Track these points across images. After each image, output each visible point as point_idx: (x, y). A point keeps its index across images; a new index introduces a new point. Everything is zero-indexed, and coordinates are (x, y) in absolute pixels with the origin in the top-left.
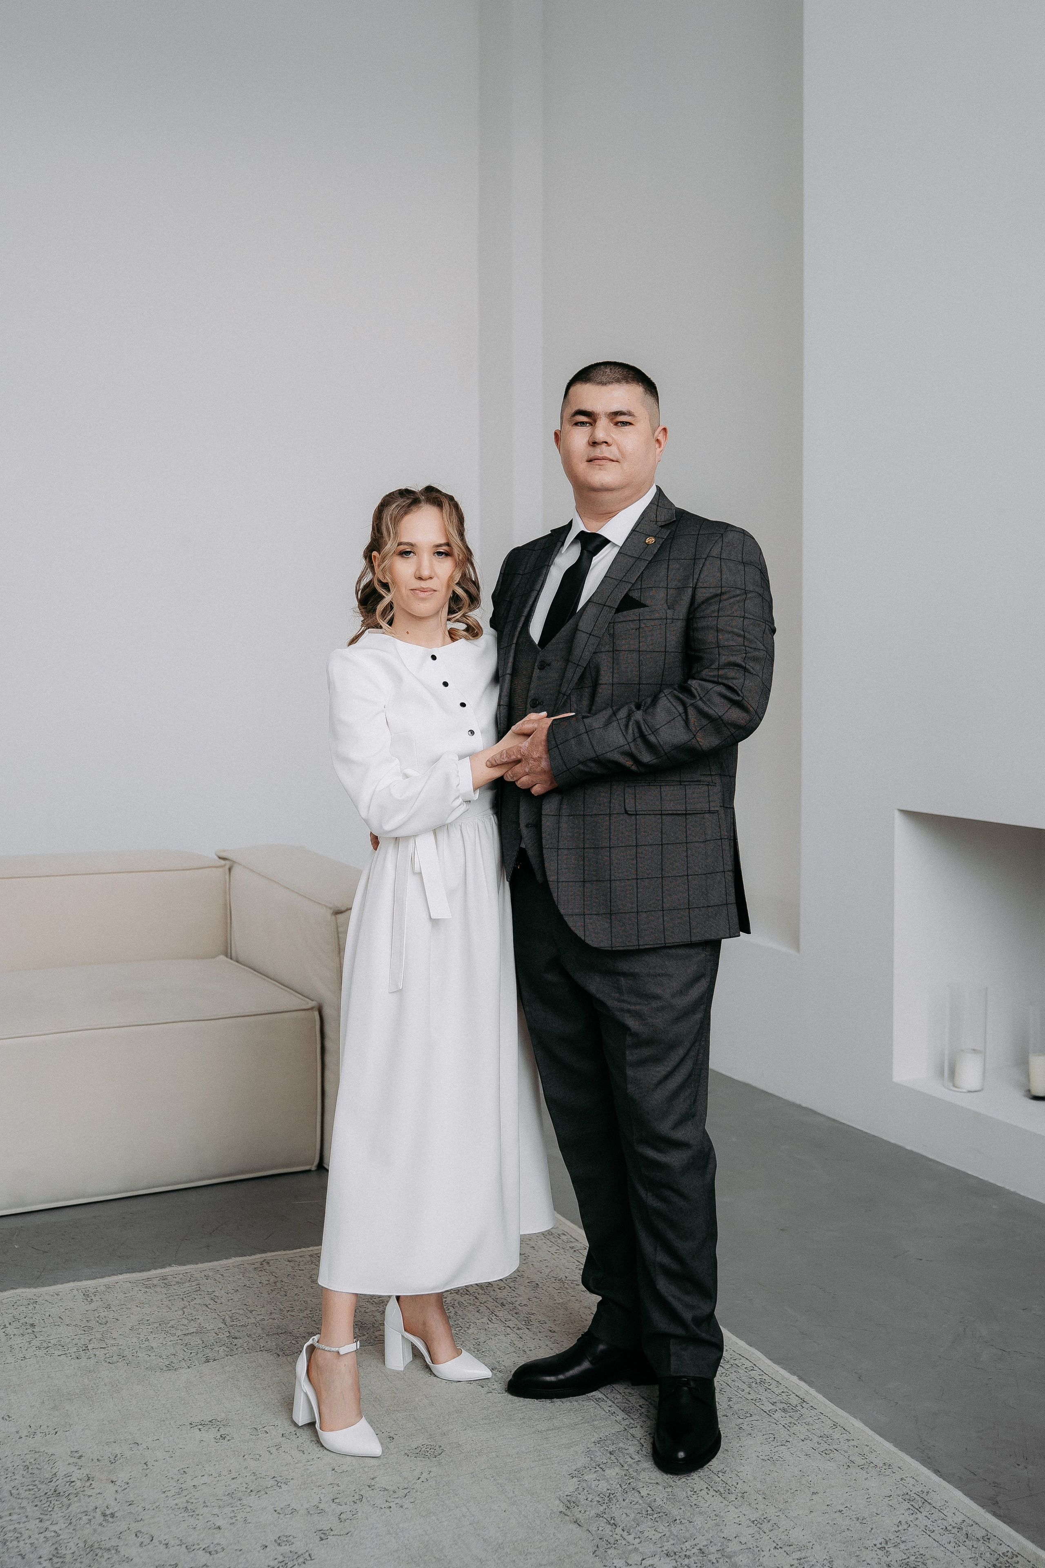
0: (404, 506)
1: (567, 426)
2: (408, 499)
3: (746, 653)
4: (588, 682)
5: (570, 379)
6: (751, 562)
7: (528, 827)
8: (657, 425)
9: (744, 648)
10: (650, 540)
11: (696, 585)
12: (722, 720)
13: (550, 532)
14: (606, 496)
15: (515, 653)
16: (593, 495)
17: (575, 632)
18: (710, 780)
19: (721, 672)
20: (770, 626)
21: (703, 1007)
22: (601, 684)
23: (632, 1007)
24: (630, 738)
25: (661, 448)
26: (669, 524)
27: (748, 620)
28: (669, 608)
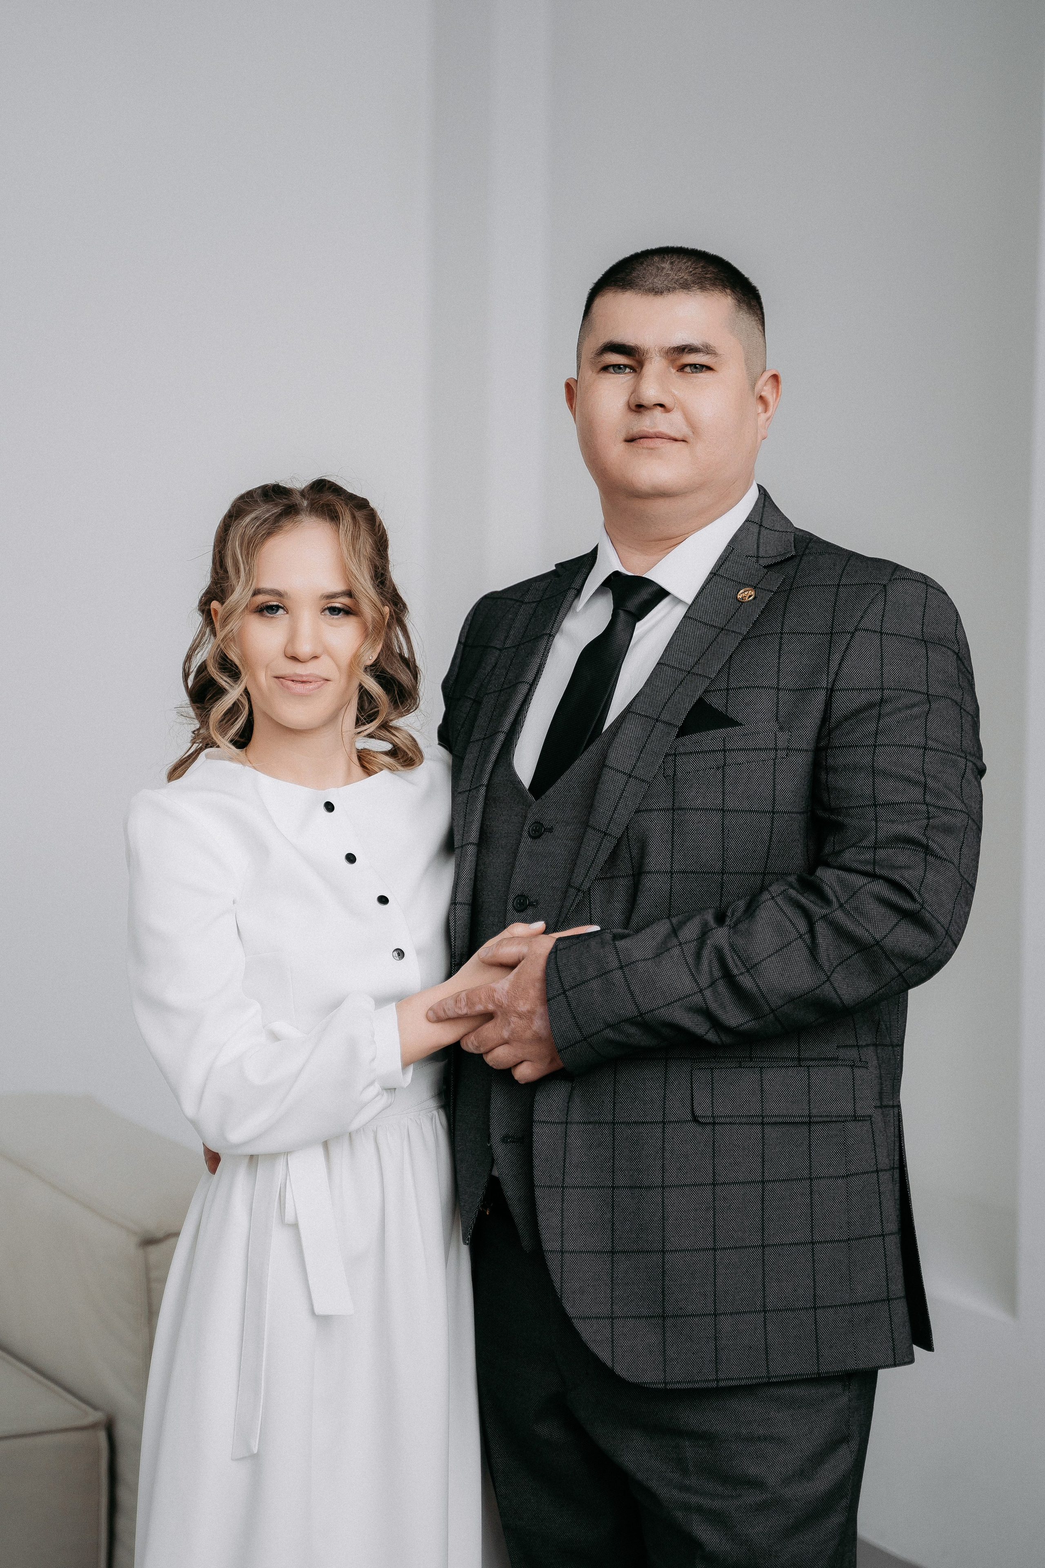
0: (265, 520)
1: (589, 374)
2: (276, 505)
3: (928, 818)
4: (624, 866)
5: (595, 280)
6: (940, 639)
7: (507, 1142)
8: (759, 369)
9: (924, 808)
10: (746, 594)
11: (833, 685)
12: (882, 948)
13: (554, 568)
14: (661, 507)
15: (485, 803)
16: (638, 504)
17: (601, 769)
18: (856, 1056)
19: (882, 853)
20: (974, 764)
21: (844, 1503)
22: (649, 872)
23: (706, 1502)
24: (704, 981)
25: (769, 414)
26: (782, 562)
27: (933, 753)
28: (781, 729)
